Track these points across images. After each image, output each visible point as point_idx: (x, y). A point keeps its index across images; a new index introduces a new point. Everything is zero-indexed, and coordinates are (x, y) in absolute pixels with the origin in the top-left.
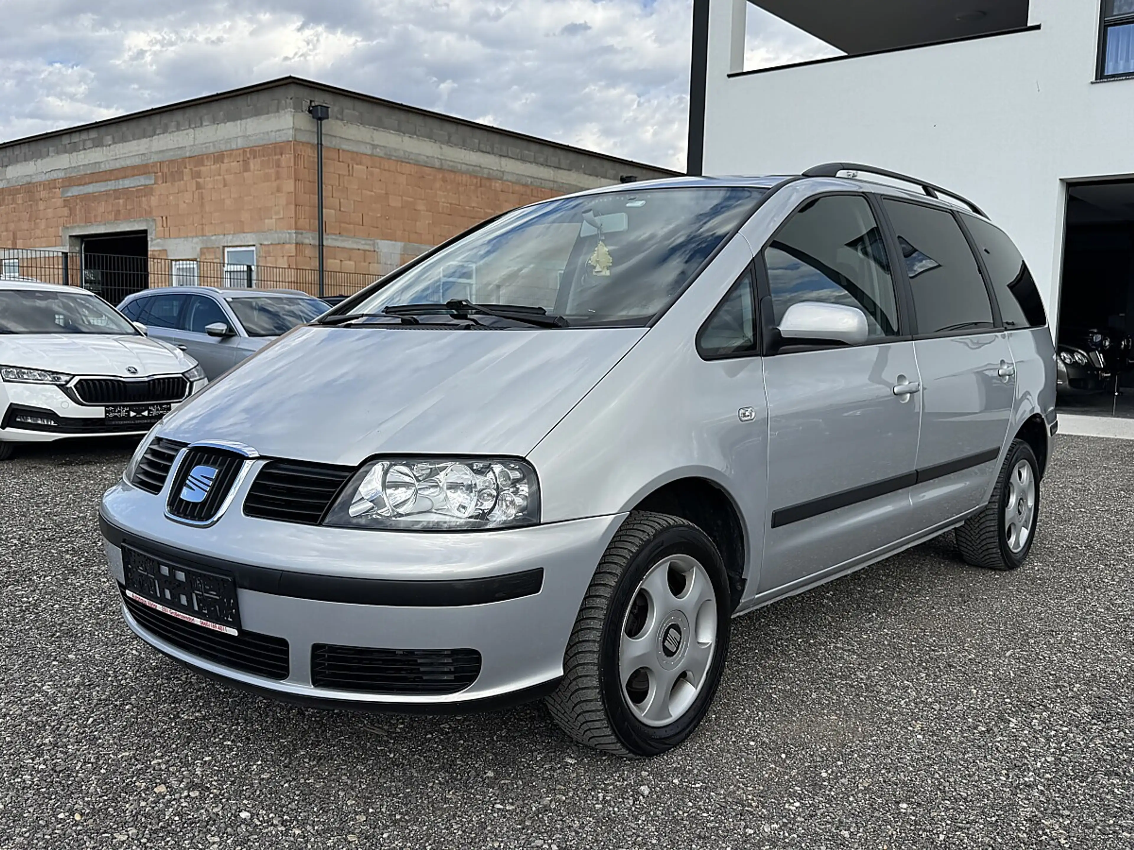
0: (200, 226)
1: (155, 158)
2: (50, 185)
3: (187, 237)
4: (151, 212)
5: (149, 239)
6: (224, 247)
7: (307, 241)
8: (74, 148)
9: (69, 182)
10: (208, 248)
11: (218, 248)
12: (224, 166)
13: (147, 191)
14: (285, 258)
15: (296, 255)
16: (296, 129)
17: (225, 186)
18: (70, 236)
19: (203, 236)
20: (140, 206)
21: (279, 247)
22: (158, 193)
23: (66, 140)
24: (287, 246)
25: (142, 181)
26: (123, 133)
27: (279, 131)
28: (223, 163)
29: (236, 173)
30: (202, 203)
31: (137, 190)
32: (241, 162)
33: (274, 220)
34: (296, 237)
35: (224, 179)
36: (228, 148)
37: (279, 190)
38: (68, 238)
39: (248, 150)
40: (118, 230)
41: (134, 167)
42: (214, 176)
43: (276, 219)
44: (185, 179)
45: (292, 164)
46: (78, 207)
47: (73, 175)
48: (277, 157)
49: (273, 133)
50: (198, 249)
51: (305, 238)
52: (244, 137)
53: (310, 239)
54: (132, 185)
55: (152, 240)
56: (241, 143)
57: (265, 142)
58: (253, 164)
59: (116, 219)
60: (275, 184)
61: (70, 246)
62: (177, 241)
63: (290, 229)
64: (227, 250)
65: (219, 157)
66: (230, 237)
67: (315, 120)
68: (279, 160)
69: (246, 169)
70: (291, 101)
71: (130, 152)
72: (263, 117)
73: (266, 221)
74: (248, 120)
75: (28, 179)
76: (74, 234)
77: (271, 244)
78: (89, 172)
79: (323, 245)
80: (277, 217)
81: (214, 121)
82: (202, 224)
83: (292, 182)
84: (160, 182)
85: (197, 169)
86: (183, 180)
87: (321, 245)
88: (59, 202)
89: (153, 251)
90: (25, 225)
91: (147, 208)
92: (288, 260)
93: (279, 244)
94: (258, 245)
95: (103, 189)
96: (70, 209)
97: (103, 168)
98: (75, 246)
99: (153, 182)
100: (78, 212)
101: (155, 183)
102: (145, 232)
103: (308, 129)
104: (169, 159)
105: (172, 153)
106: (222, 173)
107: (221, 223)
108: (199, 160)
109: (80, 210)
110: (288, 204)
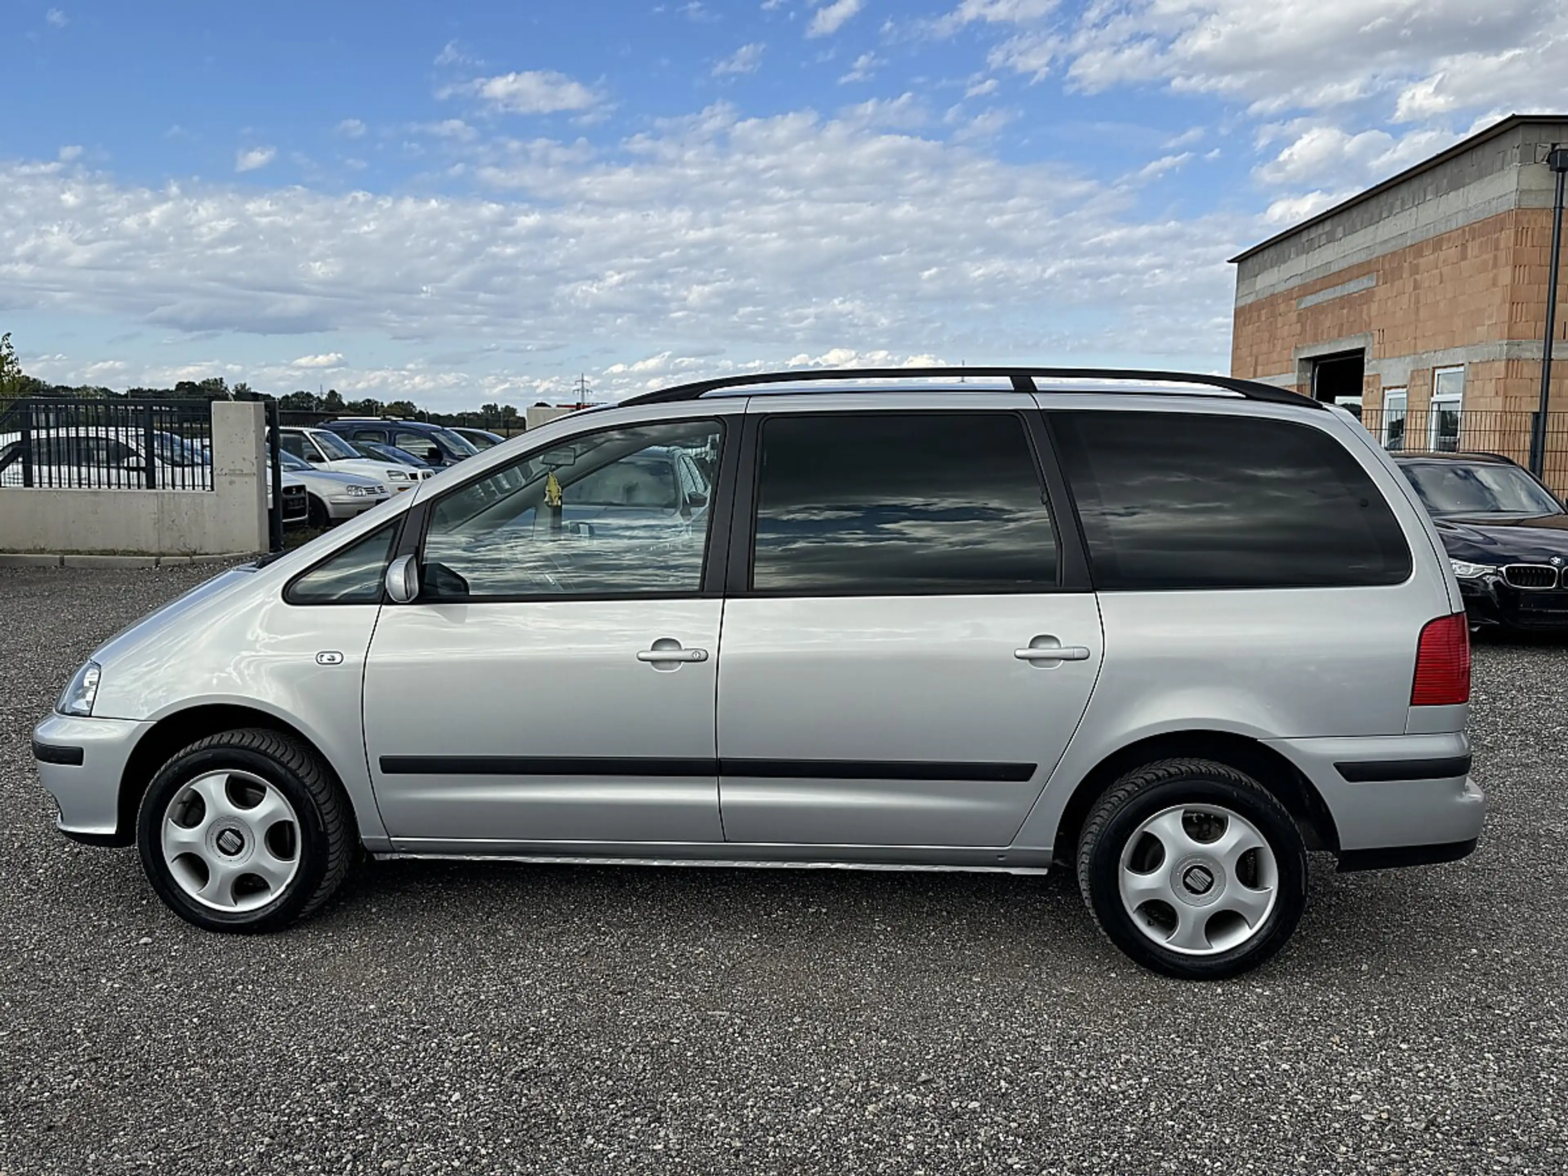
0: (1413, 341)
1: (1379, 252)
2: (1289, 296)
3: (1400, 357)
4: (1370, 324)
5: (1366, 361)
6: (1434, 368)
7: (1528, 355)
8: (1311, 247)
9: (1306, 290)
10: (1418, 371)
11: (1428, 369)
12: (1442, 255)
13: (1368, 295)
14: (1494, 381)
15: (1506, 378)
16: (1521, 192)
17: (1441, 283)
18: (1300, 359)
19: (1415, 354)
20: (1361, 317)
21: (1488, 366)
22: (1378, 298)
23: (1305, 237)
24: (1497, 364)
25: (1366, 283)
26: (1353, 221)
27: (1501, 197)
28: (1441, 250)
29: (1453, 264)
30: (1418, 308)
31: (1360, 296)
32: (1459, 248)
33: (1486, 327)
34: (1509, 350)
35: (1441, 273)
36: (1448, 230)
37: (1494, 284)
38: (1297, 361)
39: (1467, 229)
40: (1340, 350)
41: (1359, 266)
42: (1432, 269)
43: (1489, 326)
44: (1404, 276)
45: (1511, 244)
46: (1309, 321)
47: (1308, 280)
48: (1496, 235)
49: (1495, 201)
50: (1409, 373)
51: (1526, 350)
52: (1465, 210)
53: (1534, 351)
54: (1355, 290)
55: (1369, 361)
56: (1460, 221)
57: (1487, 215)
58: (1473, 249)
59: (1339, 336)
60: (1491, 275)
61: (1299, 371)
62: (1391, 362)
63: (1502, 338)
64: (1437, 372)
65: (1438, 243)
66: (1440, 354)
67: (1555, 173)
68: (1498, 239)
69: (1464, 258)
70: (1518, 151)
71: (1358, 245)
72: (1487, 179)
73: (1478, 328)
74: (1472, 186)
75: (1271, 290)
76: (1302, 357)
77: (1481, 362)
78: (1320, 276)
79: (1550, 360)
80: (1490, 323)
81: (1438, 194)
82: (1415, 338)
83: (1509, 270)
84: (1380, 283)
85: (1415, 262)
86: (1402, 278)
87: (1548, 360)
88: (1293, 316)
89: (1369, 376)
90: (1265, 347)
91: (1367, 320)
92: (1496, 383)
93: (1488, 361)
94: (1467, 364)
95: (1331, 297)
96: (1302, 326)
97: (1335, 268)
98: (1306, 372)
99: (1374, 284)
100: (1308, 328)
101: (1377, 285)
102: (1362, 351)
103: (1544, 187)
104: (1391, 251)
105: (1394, 242)
106: (1439, 266)
107: (1433, 335)
108: (1417, 249)
109: (1310, 325)
110: (1504, 302)
